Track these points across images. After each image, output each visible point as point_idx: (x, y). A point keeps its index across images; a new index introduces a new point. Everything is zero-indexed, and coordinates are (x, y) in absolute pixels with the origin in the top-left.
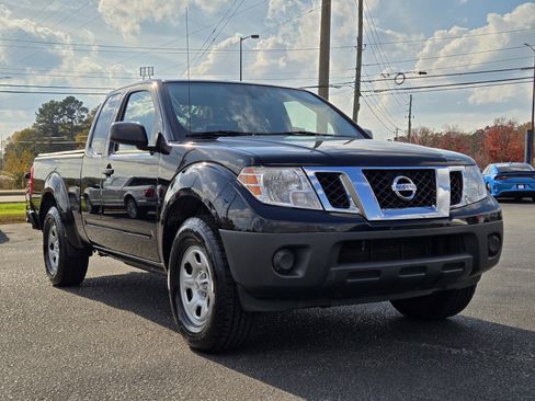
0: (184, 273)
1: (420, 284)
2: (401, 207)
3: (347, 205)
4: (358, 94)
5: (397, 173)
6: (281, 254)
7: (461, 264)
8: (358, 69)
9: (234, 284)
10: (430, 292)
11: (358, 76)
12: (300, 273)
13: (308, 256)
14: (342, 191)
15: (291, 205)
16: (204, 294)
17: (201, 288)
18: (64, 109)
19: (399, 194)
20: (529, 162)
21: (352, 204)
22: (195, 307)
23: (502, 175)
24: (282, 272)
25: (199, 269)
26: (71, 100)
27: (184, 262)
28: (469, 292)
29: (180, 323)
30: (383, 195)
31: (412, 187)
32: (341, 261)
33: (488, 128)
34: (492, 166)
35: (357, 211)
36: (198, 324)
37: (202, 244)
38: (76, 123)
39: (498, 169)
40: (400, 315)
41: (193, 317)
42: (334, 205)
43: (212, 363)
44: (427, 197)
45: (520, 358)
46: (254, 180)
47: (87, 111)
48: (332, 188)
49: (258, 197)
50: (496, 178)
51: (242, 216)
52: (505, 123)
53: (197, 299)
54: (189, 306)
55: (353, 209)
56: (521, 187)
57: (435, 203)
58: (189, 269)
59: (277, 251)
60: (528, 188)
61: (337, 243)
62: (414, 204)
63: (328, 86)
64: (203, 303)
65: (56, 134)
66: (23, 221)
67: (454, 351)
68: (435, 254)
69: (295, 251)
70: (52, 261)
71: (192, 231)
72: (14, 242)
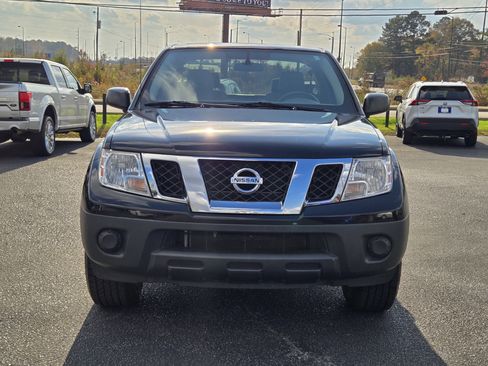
38: (418, 37)
47: (429, 25)
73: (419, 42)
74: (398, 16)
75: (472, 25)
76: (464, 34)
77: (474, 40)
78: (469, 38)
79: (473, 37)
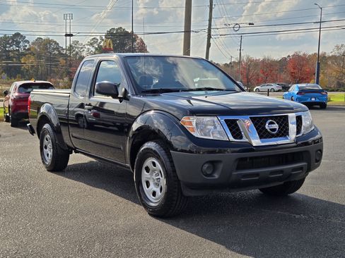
0: (144, 172)
1: (279, 179)
2: (271, 137)
3: (241, 138)
4: (209, 37)
5: (267, 118)
6: (206, 165)
7: (301, 168)
8: (210, 20)
9: (179, 181)
10: (282, 183)
11: (210, 25)
12: (216, 176)
13: (221, 166)
14: (238, 129)
15: (211, 138)
16: (157, 185)
17: (156, 181)
18: (13, 41)
19: (269, 130)
20: (317, 83)
21: (244, 137)
22: (152, 192)
23: (301, 91)
24: (207, 175)
25: (154, 171)
26: (17, 35)
27: (145, 166)
28: (302, 181)
29: (142, 200)
30: (261, 131)
31: (276, 126)
32: (238, 168)
33: (289, 56)
34: (295, 85)
35: (247, 140)
36: (154, 202)
37: (158, 158)
38: (21, 50)
39: (299, 88)
40: (261, 192)
41: (151, 197)
42: (234, 137)
43: (164, 224)
44: (284, 132)
45: (334, 221)
46: (190, 123)
47: (29, 42)
48: (233, 128)
49: (192, 133)
50: (298, 93)
51: (176, 140)
52: (301, 54)
53: (153, 187)
54: (148, 191)
55: (245, 140)
56: (313, 99)
57: (288, 135)
58: (147, 169)
59: (204, 164)
60: (317, 100)
61: (237, 160)
62: (277, 135)
63: (190, 32)
64: (158, 190)
65: (8, 58)
66: (3, 120)
67: (297, 216)
68: (287, 163)
69: (214, 164)
70: (46, 156)
71: (152, 150)
72: (5, 137)
73: (23, 54)
74: (5, 35)
75: (58, 44)
76: (54, 49)
77: (61, 54)
78: (56, 52)
79: (59, 51)
